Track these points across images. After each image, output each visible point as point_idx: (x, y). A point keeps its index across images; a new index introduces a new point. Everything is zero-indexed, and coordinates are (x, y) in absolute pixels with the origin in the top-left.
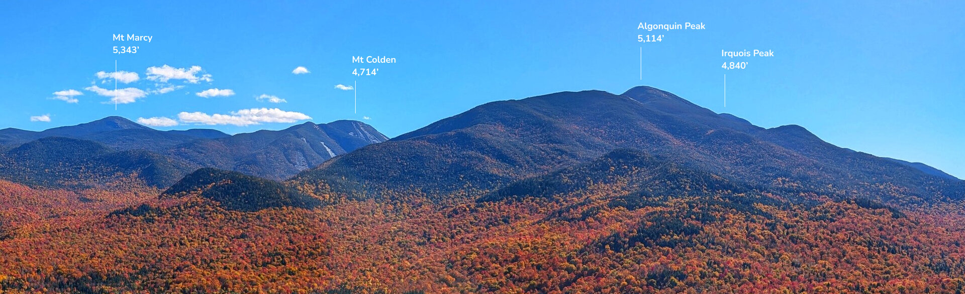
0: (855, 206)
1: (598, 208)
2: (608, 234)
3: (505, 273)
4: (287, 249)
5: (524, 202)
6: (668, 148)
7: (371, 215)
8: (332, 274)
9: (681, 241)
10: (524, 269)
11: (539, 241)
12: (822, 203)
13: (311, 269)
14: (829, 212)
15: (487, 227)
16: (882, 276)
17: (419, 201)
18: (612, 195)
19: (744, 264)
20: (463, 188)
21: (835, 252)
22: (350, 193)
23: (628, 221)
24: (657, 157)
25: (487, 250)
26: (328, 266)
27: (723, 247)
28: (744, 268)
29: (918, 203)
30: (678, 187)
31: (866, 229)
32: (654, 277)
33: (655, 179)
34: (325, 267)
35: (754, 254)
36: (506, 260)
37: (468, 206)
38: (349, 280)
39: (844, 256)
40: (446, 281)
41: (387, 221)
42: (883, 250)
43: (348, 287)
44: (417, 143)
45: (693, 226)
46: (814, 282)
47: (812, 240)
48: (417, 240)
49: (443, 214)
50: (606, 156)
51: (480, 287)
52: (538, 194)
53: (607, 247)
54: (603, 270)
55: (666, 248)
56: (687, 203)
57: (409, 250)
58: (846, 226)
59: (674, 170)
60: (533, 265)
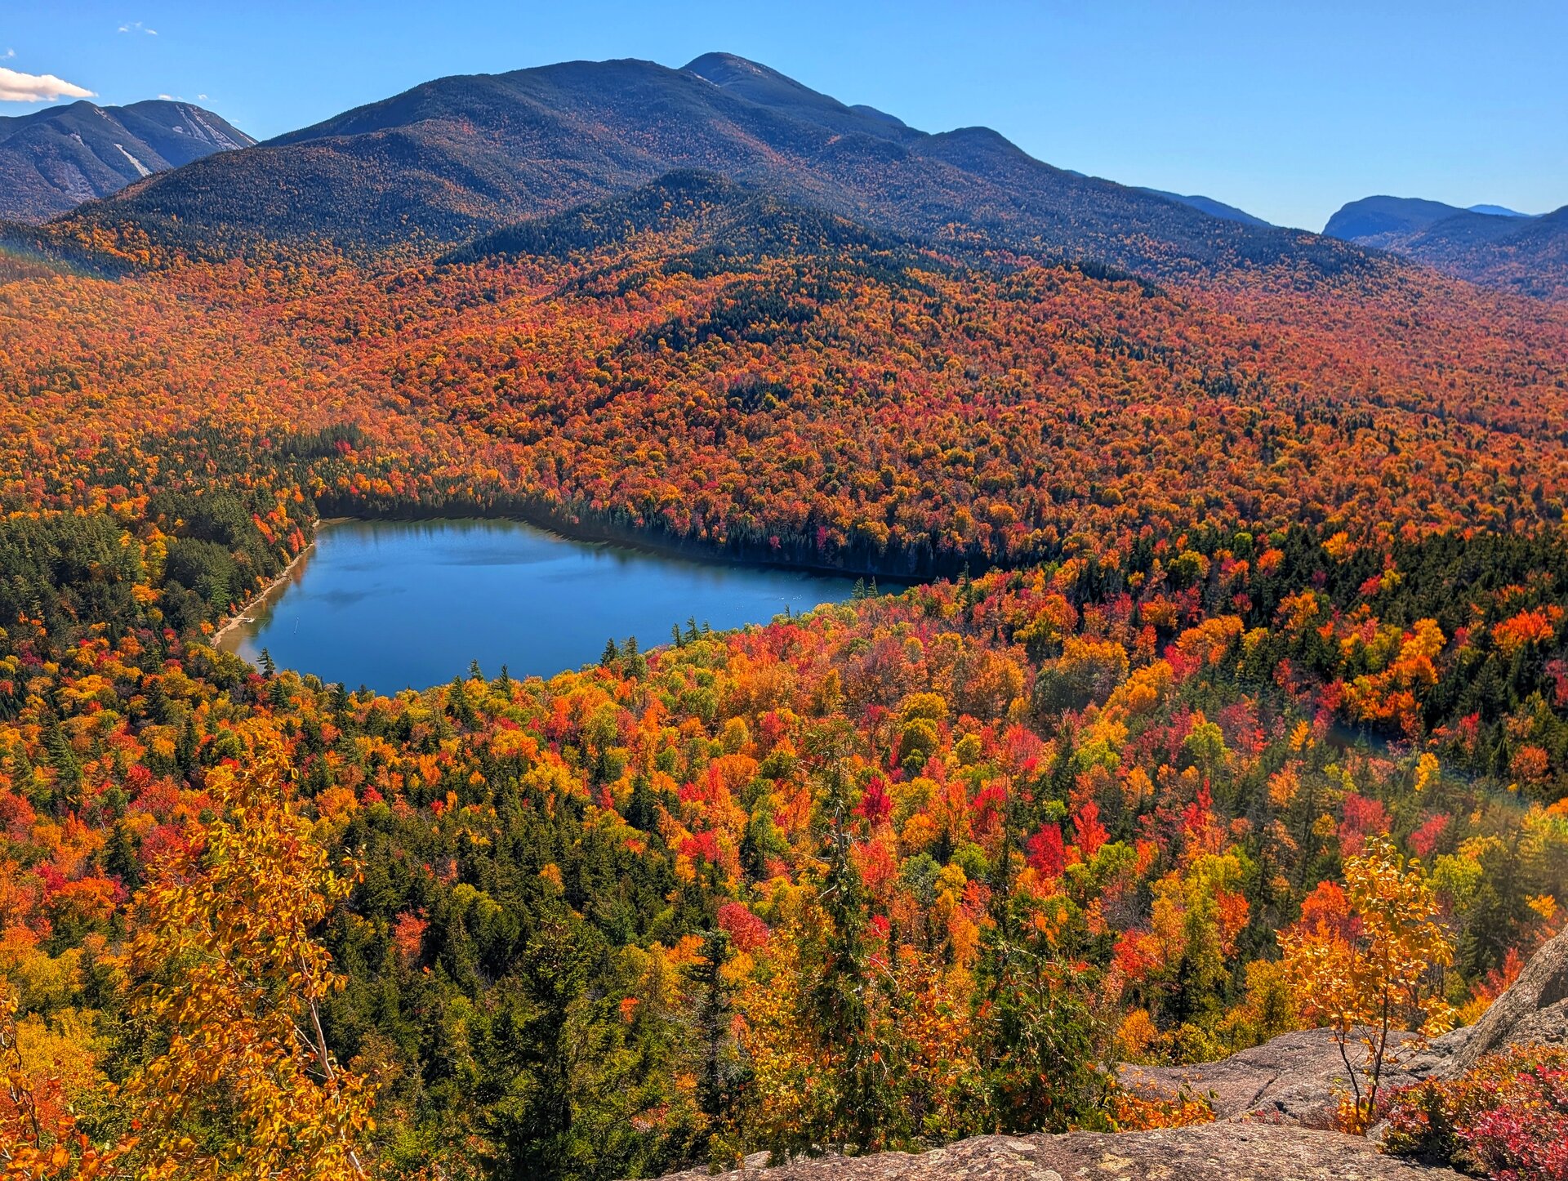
0: (1079, 275)
1: (645, 275)
2: (663, 320)
3: (496, 389)
4: (79, 358)
5: (519, 264)
6: (762, 168)
7: (240, 289)
8: (178, 402)
9: (783, 333)
10: (527, 381)
11: (549, 332)
12: (1021, 269)
13: (135, 395)
14: (1032, 285)
15: (459, 309)
16: (1116, 398)
17: (330, 263)
18: (668, 252)
19: (886, 373)
20: (410, 239)
21: (1040, 356)
22: (192, 247)
23: (696, 298)
24: (744, 184)
25: (461, 348)
26: (168, 387)
27: (853, 344)
28: (886, 380)
29: (1191, 271)
30: (779, 239)
31: (1095, 317)
32: (739, 393)
33: (739, 224)
34: (161, 389)
35: (903, 356)
36: (495, 366)
37: (422, 272)
38: (213, 412)
39: (1053, 362)
40: (394, 405)
41: (273, 301)
42: (1122, 353)
43: (213, 425)
44: (314, 152)
45: (804, 307)
46: (999, 406)
47: (1001, 335)
48: (334, 334)
49: (378, 286)
50: (656, 182)
51: (454, 412)
52: (541, 250)
53: (662, 341)
54: (654, 381)
55: (758, 345)
56: (793, 267)
57: (322, 353)
58: (1061, 311)
59: (771, 209)
60: (541, 374)
